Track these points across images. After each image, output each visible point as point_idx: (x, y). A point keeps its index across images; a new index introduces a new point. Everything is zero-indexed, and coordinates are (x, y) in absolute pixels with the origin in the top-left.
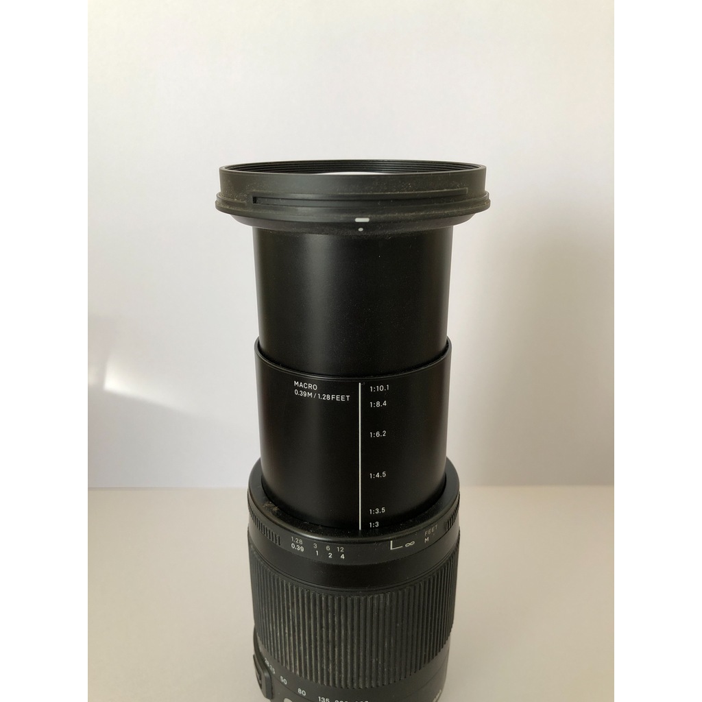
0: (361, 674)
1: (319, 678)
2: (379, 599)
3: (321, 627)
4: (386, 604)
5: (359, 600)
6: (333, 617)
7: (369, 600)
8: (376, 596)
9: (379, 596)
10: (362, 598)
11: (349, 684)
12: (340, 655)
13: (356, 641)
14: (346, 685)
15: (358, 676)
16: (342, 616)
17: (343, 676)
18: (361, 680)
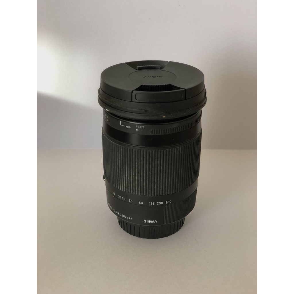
0: (169, 187)
1: (150, 193)
2: (177, 149)
3: (152, 167)
4: (180, 152)
5: (169, 151)
6: (158, 160)
7: (173, 150)
8: (176, 148)
9: (177, 148)
10: (170, 150)
11: (164, 193)
12: (160, 179)
13: (167, 171)
14: (162, 194)
15: (168, 188)
16: (161, 160)
17: (161, 189)
18: (169, 191)
